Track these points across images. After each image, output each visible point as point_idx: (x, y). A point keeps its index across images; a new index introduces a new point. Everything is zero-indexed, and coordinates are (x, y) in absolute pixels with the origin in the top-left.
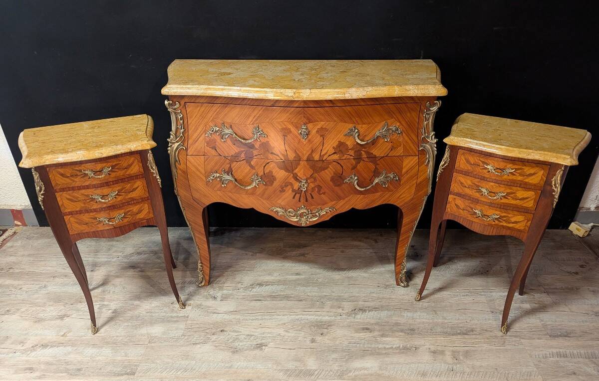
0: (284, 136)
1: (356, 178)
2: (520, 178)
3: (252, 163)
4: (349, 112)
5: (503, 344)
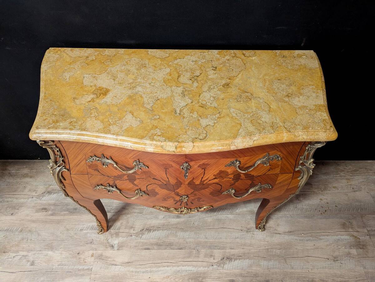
0: (166, 169)
1: (233, 191)
3: (135, 182)
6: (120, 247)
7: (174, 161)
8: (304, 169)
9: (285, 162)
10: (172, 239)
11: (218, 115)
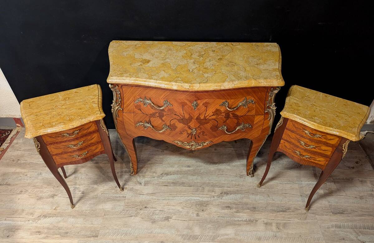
0: (183, 106)
1: (226, 127)
2: (324, 140)
3: (163, 119)
4: (223, 94)
5: (305, 219)
6: (146, 184)
7: (188, 100)
8: (270, 111)
9: (258, 106)
10: (184, 180)
11: (215, 72)
